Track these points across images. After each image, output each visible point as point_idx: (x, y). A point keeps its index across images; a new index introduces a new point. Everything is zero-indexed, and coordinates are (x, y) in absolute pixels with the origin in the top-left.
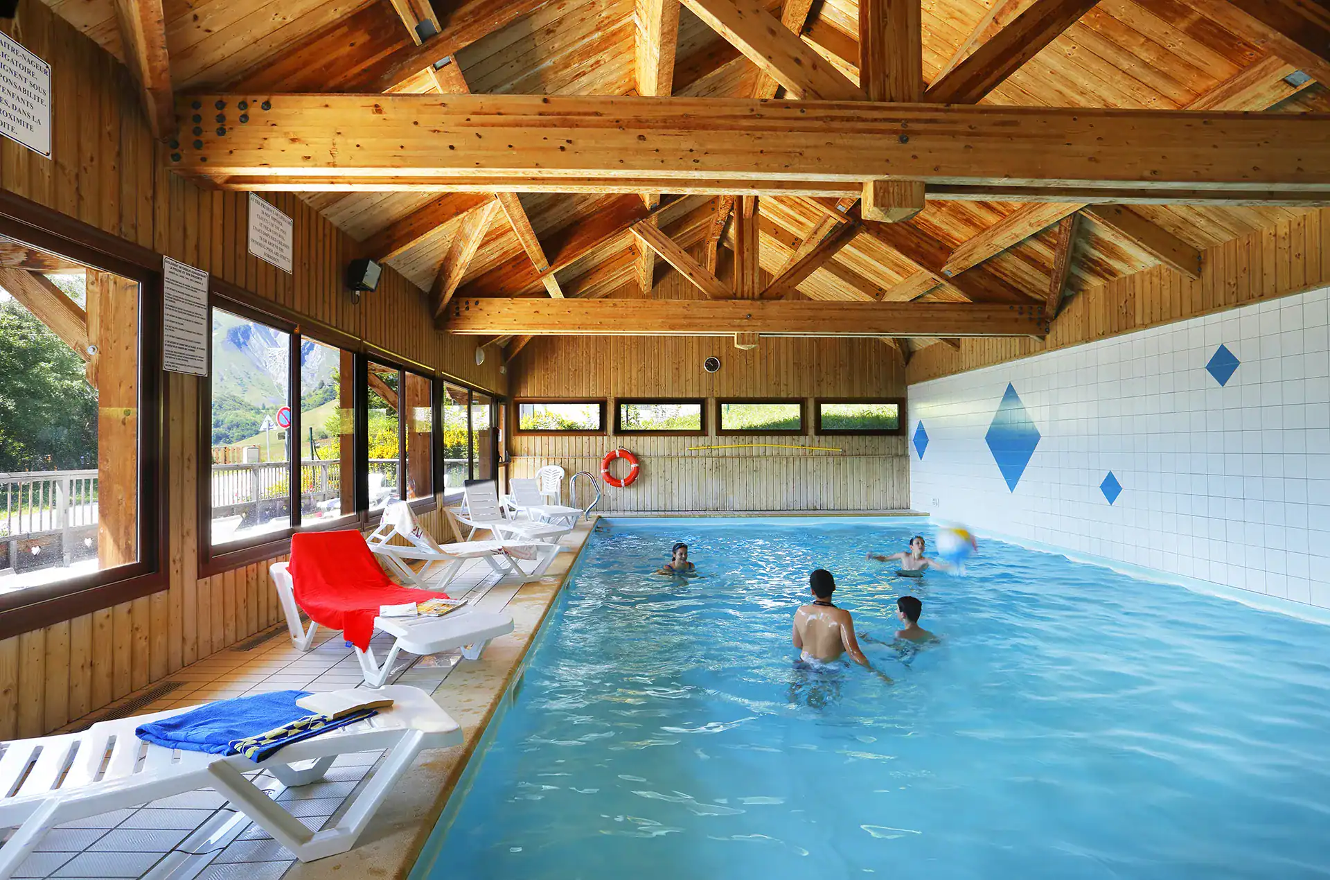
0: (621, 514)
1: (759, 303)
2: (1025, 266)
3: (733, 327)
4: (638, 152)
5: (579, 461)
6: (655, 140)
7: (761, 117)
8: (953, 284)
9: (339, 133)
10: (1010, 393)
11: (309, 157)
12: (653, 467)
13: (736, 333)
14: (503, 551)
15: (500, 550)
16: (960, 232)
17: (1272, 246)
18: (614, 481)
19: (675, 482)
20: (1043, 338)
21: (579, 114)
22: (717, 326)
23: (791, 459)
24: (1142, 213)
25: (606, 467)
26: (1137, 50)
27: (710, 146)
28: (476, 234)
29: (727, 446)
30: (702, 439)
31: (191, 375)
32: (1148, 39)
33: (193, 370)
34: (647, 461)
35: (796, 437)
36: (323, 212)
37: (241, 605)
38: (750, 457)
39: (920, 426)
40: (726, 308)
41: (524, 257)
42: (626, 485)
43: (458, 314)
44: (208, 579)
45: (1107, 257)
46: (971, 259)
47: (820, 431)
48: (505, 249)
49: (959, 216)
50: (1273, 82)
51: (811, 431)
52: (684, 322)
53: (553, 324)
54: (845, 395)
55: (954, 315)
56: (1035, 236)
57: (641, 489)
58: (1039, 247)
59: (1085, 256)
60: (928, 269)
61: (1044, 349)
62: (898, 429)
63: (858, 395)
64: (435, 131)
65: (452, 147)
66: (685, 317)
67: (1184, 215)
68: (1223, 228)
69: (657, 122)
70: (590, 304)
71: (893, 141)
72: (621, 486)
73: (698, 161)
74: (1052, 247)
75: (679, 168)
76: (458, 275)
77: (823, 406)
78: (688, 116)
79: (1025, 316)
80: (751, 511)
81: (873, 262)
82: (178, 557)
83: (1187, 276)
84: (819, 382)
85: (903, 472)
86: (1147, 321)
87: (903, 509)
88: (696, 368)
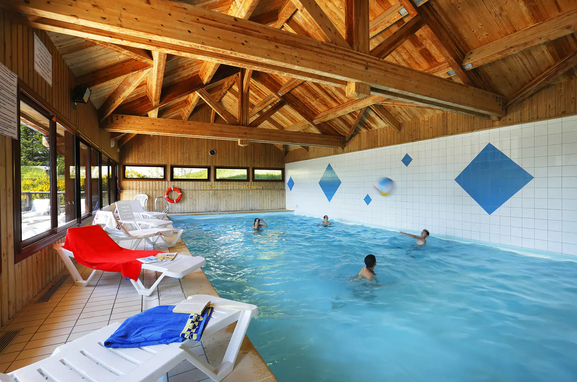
0: (175, 214)
1: (249, 128)
2: (341, 123)
3: (239, 137)
4: (275, 52)
5: (154, 192)
6: (282, 49)
7: (322, 49)
8: (316, 127)
9: (124, 9)
10: (329, 168)
11: (105, 18)
12: (188, 194)
13: (239, 139)
14: (159, 234)
15: (158, 233)
16: (321, 109)
17: (423, 124)
18: (171, 201)
19: (197, 201)
20: (343, 149)
21: (250, 30)
22: (233, 136)
23: (243, 191)
24: (387, 109)
25: (168, 194)
26: (403, 54)
27: (303, 57)
28: (136, 83)
29: (219, 185)
30: (208, 183)
31: (9, 137)
32: (407, 51)
33: (11, 135)
34: (185, 192)
35: (245, 182)
36: (64, 56)
37: (35, 276)
38: (227, 190)
39: (291, 178)
40: (236, 129)
41: (147, 98)
42: (176, 202)
43: (112, 122)
44: (19, 263)
45: (370, 122)
46: (327, 118)
47: (254, 180)
48: (139, 93)
49: (323, 103)
50: (444, 73)
51: (251, 180)
52: (220, 133)
53: (161, 130)
54: (263, 166)
55: (317, 138)
56: (350, 114)
57: (182, 204)
58: (349, 118)
59: (363, 121)
60: (308, 121)
61: (343, 152)
62: (282, 179)
63: (268, 167)
64: (180, 21)
65: (189, 31)
66: (220, 131)
67: (400, 111)
68: (409, 117)
69: (283, 41)
70: (178, 123)
71: (362, 68)
72: (174, 203)
73: (298, 62)
74: (354, 117)
75: (291, 63)
76: (119, 101)
77: (255, 171)
78: (295, 42)
79: (339, 140)
80: (229, 212)
81: (283, 117)
82: (5, 252)
83: (396, 131)
84: (254, 161)
85: (284, 195)
86: (382, 145)
87: (283, 209)
88: (206, 154)
